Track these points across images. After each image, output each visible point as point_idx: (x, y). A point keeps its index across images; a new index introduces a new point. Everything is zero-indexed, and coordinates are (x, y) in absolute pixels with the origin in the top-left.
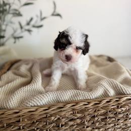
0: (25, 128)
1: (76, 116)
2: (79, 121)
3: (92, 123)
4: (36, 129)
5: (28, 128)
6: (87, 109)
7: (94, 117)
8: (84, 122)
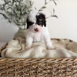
0: (18, 70)
1: (47, 67)
2: (49, 71)
3: (57, 74)
4: (23, 72)
5: (19, 70)
6: (54, 63)
7: (58, 69)
8: (52, 72)
